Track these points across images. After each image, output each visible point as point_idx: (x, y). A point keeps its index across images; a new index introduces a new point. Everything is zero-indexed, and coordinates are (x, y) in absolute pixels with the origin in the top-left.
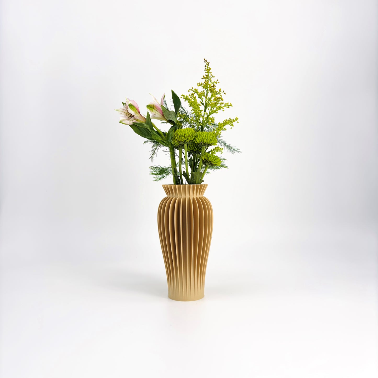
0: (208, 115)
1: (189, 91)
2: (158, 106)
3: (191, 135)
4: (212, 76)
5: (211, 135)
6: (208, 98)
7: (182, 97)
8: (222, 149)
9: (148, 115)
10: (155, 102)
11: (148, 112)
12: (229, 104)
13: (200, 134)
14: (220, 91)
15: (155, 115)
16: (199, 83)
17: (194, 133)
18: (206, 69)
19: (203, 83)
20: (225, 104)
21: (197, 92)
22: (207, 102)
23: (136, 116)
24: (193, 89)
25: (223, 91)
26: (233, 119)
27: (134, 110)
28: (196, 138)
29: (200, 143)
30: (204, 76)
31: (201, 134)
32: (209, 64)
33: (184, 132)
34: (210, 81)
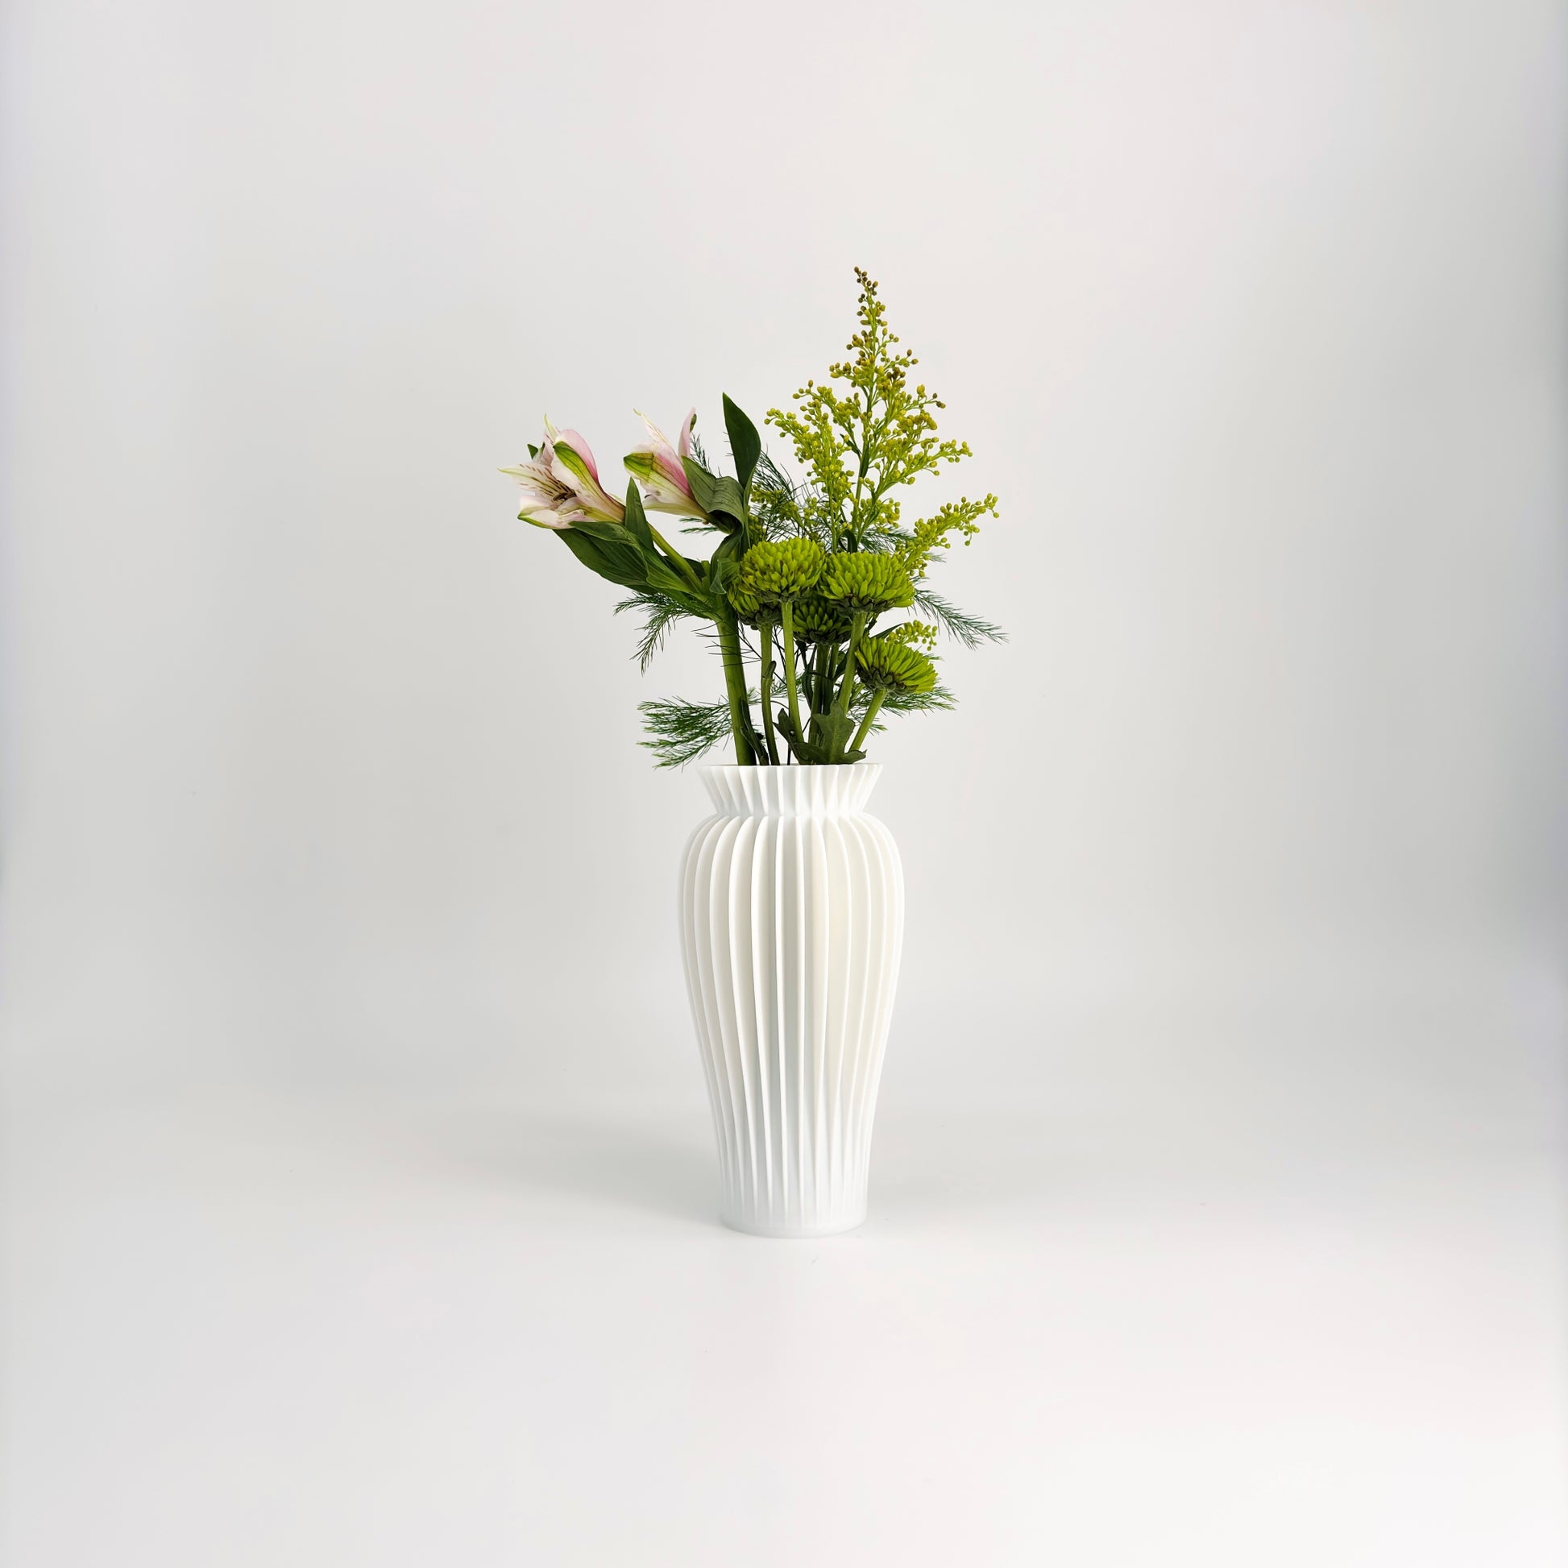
0: (876, 487)
1: (796, 397)
2: (667, 457)
3: (806, 565)
4: (887, 338)
5: (889, 565)
6: (876, 423)
7: (770, 418)
8: (930, 630)
9: (633, 492)
10: (656, 444)
11: (631, 479)
12: (958, 447)
13: (845, 560)
14: (922, 397)
15: (658, 493)
16: (838, 366)
17: (821, 559)
18: (864, 308)
19: (853, 365)
20: (942, 448)
21: (830, 402)
22: (870, 440)
23: (585, 493)
24: (814, 390)
25: (935, 396)
26: (977, 504)
27: (574, 467)
28: (830, 579)
29: (846, 597)
30: (855, 338)
31: (850, 560)
32: (875, 289)
33: (780, 556)
34: (880, 356)
